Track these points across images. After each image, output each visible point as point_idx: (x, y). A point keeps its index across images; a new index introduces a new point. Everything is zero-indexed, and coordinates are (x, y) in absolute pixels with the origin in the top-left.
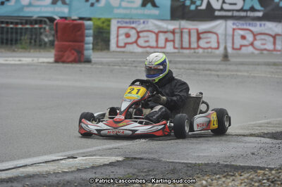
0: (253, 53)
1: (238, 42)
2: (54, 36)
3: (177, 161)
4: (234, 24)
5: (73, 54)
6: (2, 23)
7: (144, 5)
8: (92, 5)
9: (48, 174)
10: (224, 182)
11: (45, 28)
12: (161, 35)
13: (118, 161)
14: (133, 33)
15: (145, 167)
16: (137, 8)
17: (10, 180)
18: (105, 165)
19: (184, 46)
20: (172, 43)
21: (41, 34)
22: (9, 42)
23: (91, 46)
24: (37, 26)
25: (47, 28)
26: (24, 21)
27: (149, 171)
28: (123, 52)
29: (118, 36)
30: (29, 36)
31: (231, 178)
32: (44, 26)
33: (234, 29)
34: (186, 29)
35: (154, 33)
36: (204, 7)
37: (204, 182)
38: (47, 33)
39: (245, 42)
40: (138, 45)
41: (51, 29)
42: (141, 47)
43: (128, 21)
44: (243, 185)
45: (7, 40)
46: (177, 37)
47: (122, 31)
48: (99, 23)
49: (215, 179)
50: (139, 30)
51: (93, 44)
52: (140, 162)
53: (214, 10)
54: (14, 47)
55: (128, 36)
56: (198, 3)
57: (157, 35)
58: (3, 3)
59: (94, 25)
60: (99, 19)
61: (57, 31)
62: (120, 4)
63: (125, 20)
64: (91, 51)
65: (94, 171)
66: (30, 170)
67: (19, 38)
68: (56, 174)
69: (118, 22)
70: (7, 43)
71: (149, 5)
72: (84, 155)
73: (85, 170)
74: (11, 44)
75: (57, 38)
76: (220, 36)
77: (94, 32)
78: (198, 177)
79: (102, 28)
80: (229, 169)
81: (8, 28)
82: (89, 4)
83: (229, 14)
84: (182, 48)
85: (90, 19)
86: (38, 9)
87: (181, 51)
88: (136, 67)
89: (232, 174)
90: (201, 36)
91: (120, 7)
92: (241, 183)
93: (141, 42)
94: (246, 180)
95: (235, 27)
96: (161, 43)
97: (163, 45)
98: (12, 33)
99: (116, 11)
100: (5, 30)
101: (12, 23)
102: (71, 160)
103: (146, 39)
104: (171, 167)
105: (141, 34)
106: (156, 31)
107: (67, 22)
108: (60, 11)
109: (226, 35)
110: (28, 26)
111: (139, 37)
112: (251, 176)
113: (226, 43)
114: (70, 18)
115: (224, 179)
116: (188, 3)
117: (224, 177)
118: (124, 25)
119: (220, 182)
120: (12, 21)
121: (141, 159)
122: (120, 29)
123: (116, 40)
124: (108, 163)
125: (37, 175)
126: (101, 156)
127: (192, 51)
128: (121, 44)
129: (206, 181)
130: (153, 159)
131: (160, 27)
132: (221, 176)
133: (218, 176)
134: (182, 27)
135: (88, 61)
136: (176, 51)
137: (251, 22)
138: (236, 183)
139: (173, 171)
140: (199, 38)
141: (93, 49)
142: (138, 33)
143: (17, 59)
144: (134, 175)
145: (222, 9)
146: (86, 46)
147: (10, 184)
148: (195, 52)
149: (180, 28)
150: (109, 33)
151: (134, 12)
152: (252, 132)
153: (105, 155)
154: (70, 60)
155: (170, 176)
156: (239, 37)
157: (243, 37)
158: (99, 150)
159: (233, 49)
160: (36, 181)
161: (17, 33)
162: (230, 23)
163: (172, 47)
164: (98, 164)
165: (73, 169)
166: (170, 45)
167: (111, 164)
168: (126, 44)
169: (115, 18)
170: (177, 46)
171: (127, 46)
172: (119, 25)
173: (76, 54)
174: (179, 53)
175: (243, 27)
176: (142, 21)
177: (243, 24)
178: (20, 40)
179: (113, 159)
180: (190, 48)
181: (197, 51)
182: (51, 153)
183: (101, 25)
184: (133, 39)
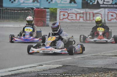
0: (116, 22)
1: (110, 17)
2: (33, 15)
3: (85, 67)
4: (108, 10)
5: (41, 23)
6: (12, 10)
7: (71, 2)
8: (49, 3)
9: (31, 72)
10: (104, 75)
11: (30, 12)
12: (78, 15)
13: (60, 67)
14: (66, 14)
15: (71, 69)
16: (68, 4)
17: (16, 75)
18: (55, 68)
19: (87, 19)
20: (82, 18)
21: (28, 15)
22: (15, 18)
23: (49, 19)
24: (26, 11)
25: (31, 12)
26: (21, 9)
27: (73, 71)
28: (62, 22)
29: (60, 15)
30: (23, 16)
31: (107, 74)
32: (29, 11)
33: (108, 12)
34: (88, 12)
35: (75, 14)
36: (96, 3)
37: (96, 75)
38: (31, 14)
39: (113, 18)
40: (68, 19)
41: (32, 13)
42: (69, 20)
43: (64, 9)
44: (112, 76)
45: (14, 17)
46: (85, 15)
47: (62, 13)
48: (52, 10)
49: (100, 74)
50: (69, 13)
51: (50, 19)
52: (69, 67)
53: (100, 4)
54: (17, 20)
55: (64, 15)
56: (93, 1)
57: (76, 15)
58: (12, 2)
59: (50, 11)
60: (52, 8)
61: (35, 14)
62: (61, 2)
63: (63, 9)
64: (49, 22)
65: (50, 71)
66: (24, 70)
67: (19, 16)
68: (34, 72)
69: (60, 10)
70: (14, 19)
71: (73, 3)
72: (46, 64)
73: (47, 70)
74: (16, 19)
75: (35, 16)
76: (102, 15)
77: (50, 14)
78: (93, 73)
79: (53, 12)
80: (106, 70)
81: (14, 12)
82: (48, 2)
83: (107, 6)
84: (87, 20)
85: (48, 8)
86: (27, 5)
87: (86, 21)
88: (67, 28)
89: (107, 72)
90: (94, 15)
91: (61, 3)
92: (111, 76)
93: (69, 18)
94: (113, 74)
95: (108, 11)
96: (78, 18)
97: (79, 19)
98: (16, 14)
99: (59, 5)
100: (13, 13)
101: (16, 10)
102: (41, 66)
103: (72, 16)
104: (82, 69)
105: (69, 15)
106: (76, 13)
107: (39, 9)
108: (36, 5)
109: (105, 15)
110: (23, 11)
111: (68, 16)
112: (115, 73)
113: (105, 18)
114: (40, 8)
115: (104, 74)
116: (89, 1)
117: (104, 73)
118: (62, 11)
119: (102, 75)
120: (16, 9)
121: (69, 66)
122: (61, 13)
123: (59, 17)
124: (56, 67)
125: (27, 72)
126: (53, 65)
127: (91, 21)
128: (61, 19)
129: (97, 75)
130: (75, 66)
131: (77, 11)
132: (103, 73)
133: (101, 73)
134: (86, 11)
135: (48, 26)
136: (84, 21)
137: (115, 9)
138: (109, 76)
139: (83, 71)
140: (94, 16)
141: (50, 21)
142: (68, 14)
143: (18, 25)
144: (66, 72)
145: (103, 4)
146: (47, 19)
147: (15, 76)
148: (92, 22)
149: (85, 12)
150: (56, 14)
151: (67, 5)
152: (116, 54)
153: (55, 64)
154: (40, 25)
155: (81, 73)
156: (110, 15)
157: (112, 16)
158: (52, 62)
159: (108, 20)
160: (26, 75)
161: (18, 14)
162: (106, 10)
163: (82, 20)
164: (51, 68)
165: (41, 70)
166: (81, 19)
167: (57, 68)
168: (63, 19)
169: (59, 8)
170: (84, 19)
171: (64, 19)
172: (61, 11)
173: (43, 23)
174: (85, 22)
175: (112, 11)
176: (70, 9)
177: (112, 10)
178: (20, 17)
179: (58, 66)
180: (90, 20)
181: (93, 21)
182: (32, 63)
183: (53, 11)
184: (66, 16)
